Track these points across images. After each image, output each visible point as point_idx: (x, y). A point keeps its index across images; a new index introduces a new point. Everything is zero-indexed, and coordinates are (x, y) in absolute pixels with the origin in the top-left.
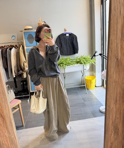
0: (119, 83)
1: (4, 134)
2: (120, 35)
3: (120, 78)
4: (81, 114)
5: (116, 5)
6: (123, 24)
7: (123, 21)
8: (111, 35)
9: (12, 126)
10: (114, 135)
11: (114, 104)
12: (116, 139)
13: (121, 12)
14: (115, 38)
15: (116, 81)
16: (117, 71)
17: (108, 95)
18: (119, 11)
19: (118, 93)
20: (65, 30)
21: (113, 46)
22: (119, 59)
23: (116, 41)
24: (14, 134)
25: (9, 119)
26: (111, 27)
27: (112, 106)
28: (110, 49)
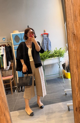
0: (78, 52)
3: (78, 49)
6: (75, 10)
8: (67, 18)
11: (76, 69)
13: (72, 2)
14: (70, 19)
15: (75, 50)
16: (75, 43)
17: (70, 61)
18: (71, 1)
19: (78, 60)
21: (70, 25)
22: (76, 34)
23: (72, 22)
27: (75, 70)
28: (68, 27)
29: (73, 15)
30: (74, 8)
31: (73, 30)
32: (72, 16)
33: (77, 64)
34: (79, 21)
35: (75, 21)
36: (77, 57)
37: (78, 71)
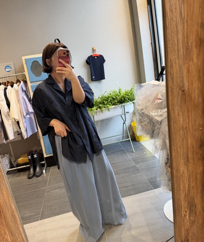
0: (189, 129)
1: (4, 238)
2: (184, 52)
3: (190, 122)
4: (132, 185)
5: (173, 2)
6: (187, 33)
7: (187, 28)
8: (169, 53)
9: (16, 222)
10: (189, 217)
11: (185, 166)
12: (194, 222)
14: (176, 56)
15: (185, 127)
17: (173, 150)
18: (179, 12)
19: (189, 146)
20: (93, 50)
21: (175, 70)
22: (186, 91)
23: (179, 62)
24: (21, 235)
25: (9, 211)
26: (168, 39)
27: (182, 168)
28: (169, 75)
29: (183, 45)
30: (185, 30)
31: (182, 81)
32: (179, 47)
33: (188, 154)
34: (195, 60)
35: (186, 59)
36: (187, 141)
37: (187, 169)
